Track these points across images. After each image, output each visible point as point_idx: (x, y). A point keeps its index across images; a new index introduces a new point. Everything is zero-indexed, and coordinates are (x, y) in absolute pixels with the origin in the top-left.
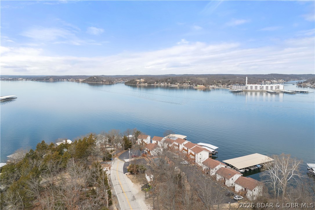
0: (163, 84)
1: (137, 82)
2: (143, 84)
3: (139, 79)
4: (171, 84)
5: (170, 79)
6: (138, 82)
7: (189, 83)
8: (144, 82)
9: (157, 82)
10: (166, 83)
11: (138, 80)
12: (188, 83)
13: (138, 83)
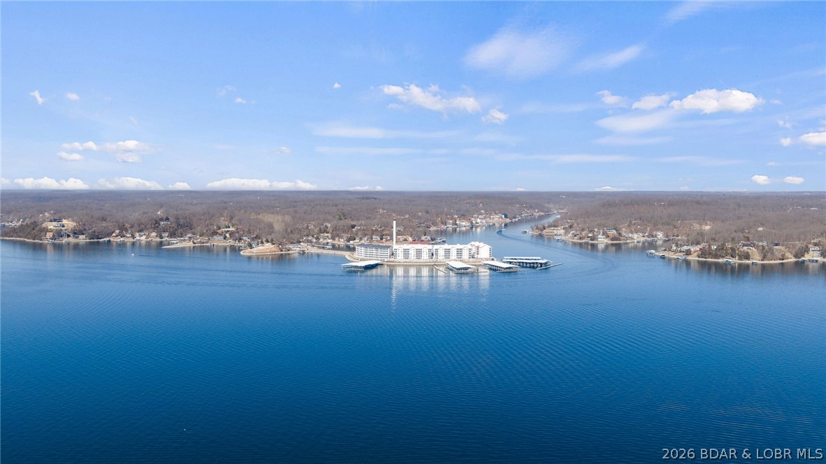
0: (143, 238)
1: (46, 230)
2: (72, 240)
3: (55, 220)
4: (172, 235)
5: (167, 219)
6: (51, 231)
7: (232, 234)
8: (76, 233)
9: (123, 229)
10: (154, 234)
11: (51, 226)
12: (228, 235)
13: (49, 235)
